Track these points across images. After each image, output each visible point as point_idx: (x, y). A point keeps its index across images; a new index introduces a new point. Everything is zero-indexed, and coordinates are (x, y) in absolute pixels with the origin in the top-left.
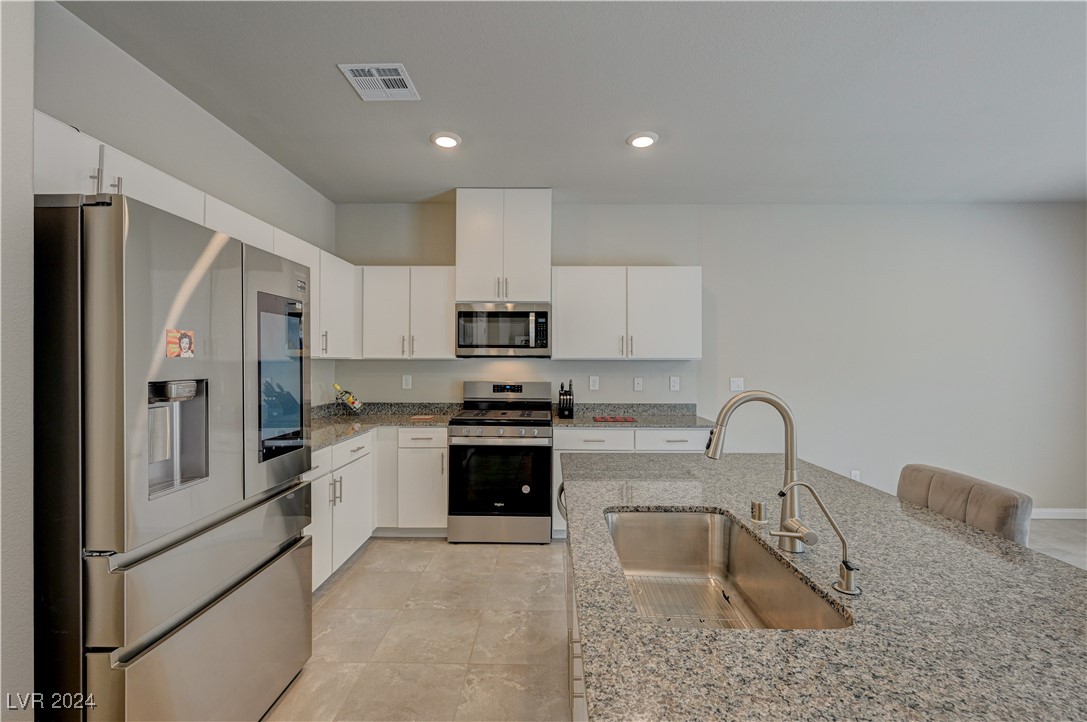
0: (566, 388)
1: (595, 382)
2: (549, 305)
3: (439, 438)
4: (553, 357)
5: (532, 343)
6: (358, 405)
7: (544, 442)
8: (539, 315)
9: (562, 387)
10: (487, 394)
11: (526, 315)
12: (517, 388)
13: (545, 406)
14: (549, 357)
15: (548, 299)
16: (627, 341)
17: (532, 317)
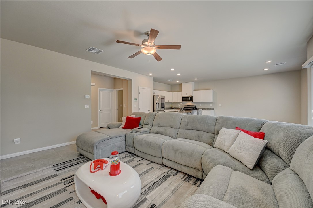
5: (190, 100)
6: (173, 108)
8: (190, 97)
10: (187, 107)
12: (190, 106)
14: (193, 102)
15: (192, 95)
16: (202, 100)
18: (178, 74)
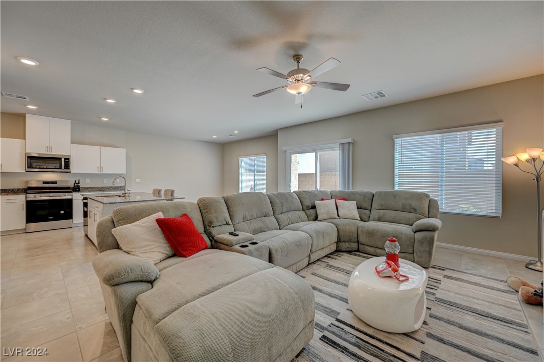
0: (77, 182)
1: (88, 181)
2: (70, 156)
3: (21, 199)
4: (72, 172)
5: (63, 167)
7: (70, 197)
8: (65, 159)
9: (75, 181)
11: (61, 159)
12: (55, 183)
13: (69, 188)
14: (70, 172)
15: (69, 154)
16: (100, 168)
17: (63, 160)
18: (136, 91)
